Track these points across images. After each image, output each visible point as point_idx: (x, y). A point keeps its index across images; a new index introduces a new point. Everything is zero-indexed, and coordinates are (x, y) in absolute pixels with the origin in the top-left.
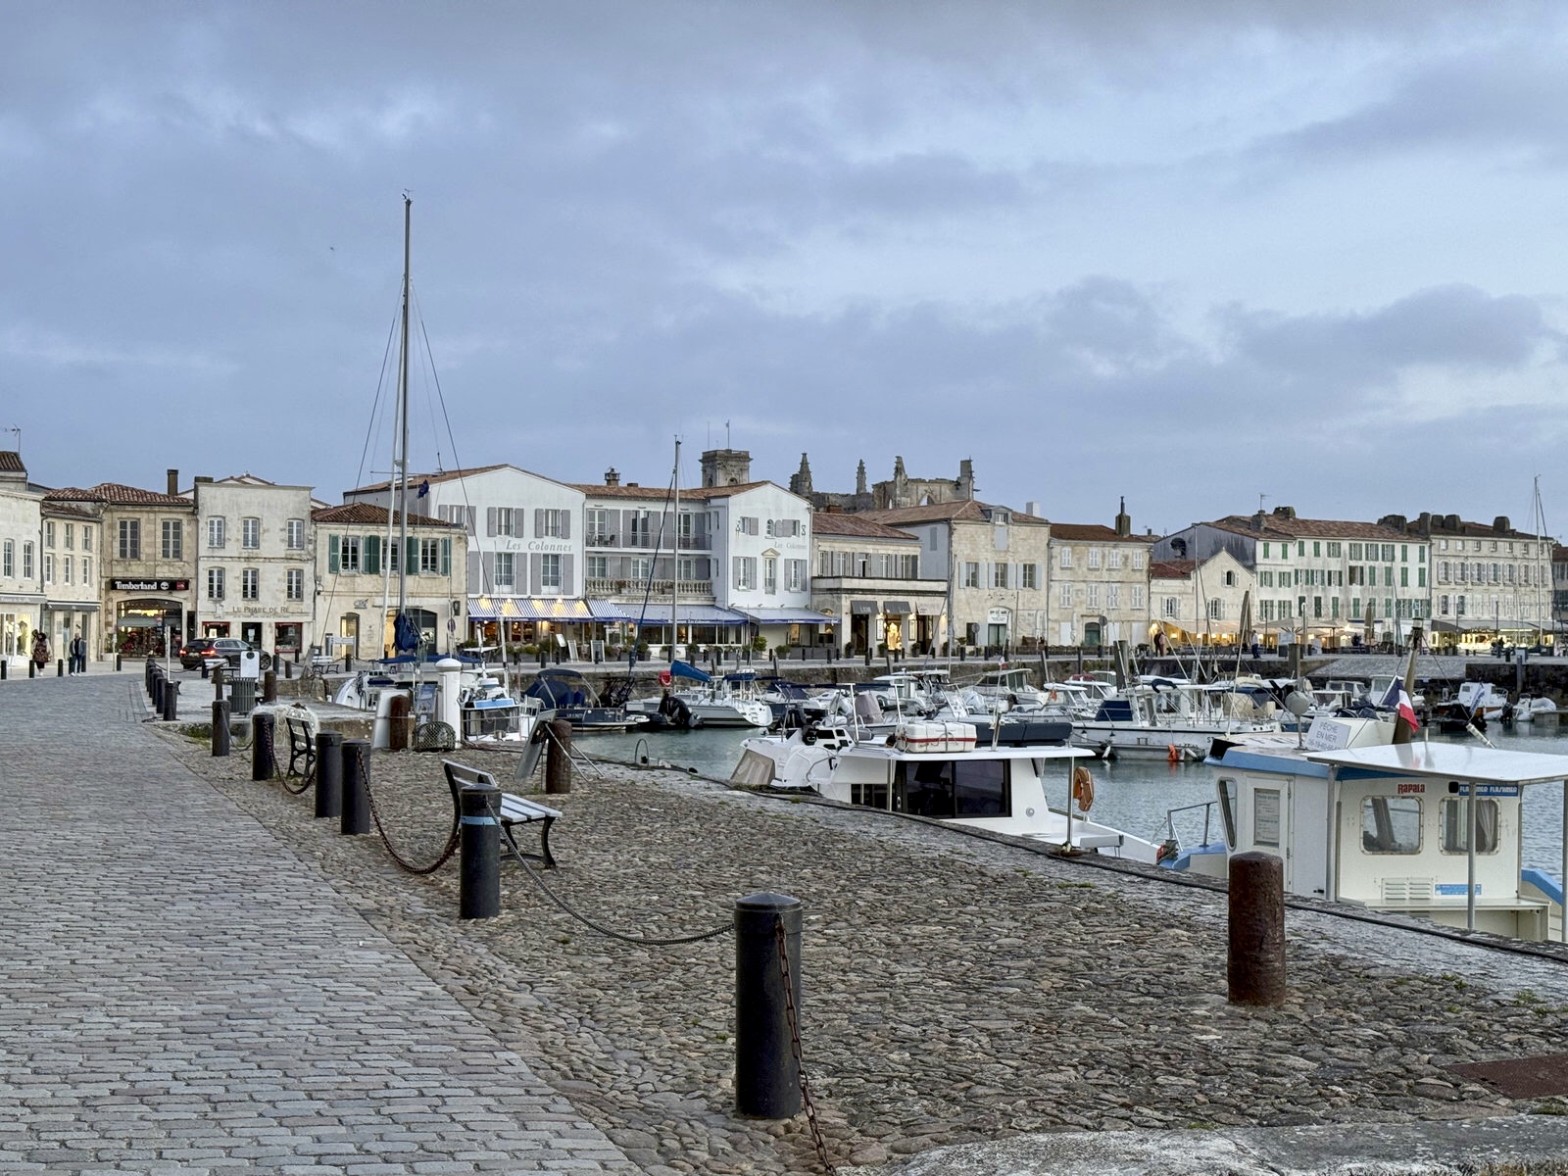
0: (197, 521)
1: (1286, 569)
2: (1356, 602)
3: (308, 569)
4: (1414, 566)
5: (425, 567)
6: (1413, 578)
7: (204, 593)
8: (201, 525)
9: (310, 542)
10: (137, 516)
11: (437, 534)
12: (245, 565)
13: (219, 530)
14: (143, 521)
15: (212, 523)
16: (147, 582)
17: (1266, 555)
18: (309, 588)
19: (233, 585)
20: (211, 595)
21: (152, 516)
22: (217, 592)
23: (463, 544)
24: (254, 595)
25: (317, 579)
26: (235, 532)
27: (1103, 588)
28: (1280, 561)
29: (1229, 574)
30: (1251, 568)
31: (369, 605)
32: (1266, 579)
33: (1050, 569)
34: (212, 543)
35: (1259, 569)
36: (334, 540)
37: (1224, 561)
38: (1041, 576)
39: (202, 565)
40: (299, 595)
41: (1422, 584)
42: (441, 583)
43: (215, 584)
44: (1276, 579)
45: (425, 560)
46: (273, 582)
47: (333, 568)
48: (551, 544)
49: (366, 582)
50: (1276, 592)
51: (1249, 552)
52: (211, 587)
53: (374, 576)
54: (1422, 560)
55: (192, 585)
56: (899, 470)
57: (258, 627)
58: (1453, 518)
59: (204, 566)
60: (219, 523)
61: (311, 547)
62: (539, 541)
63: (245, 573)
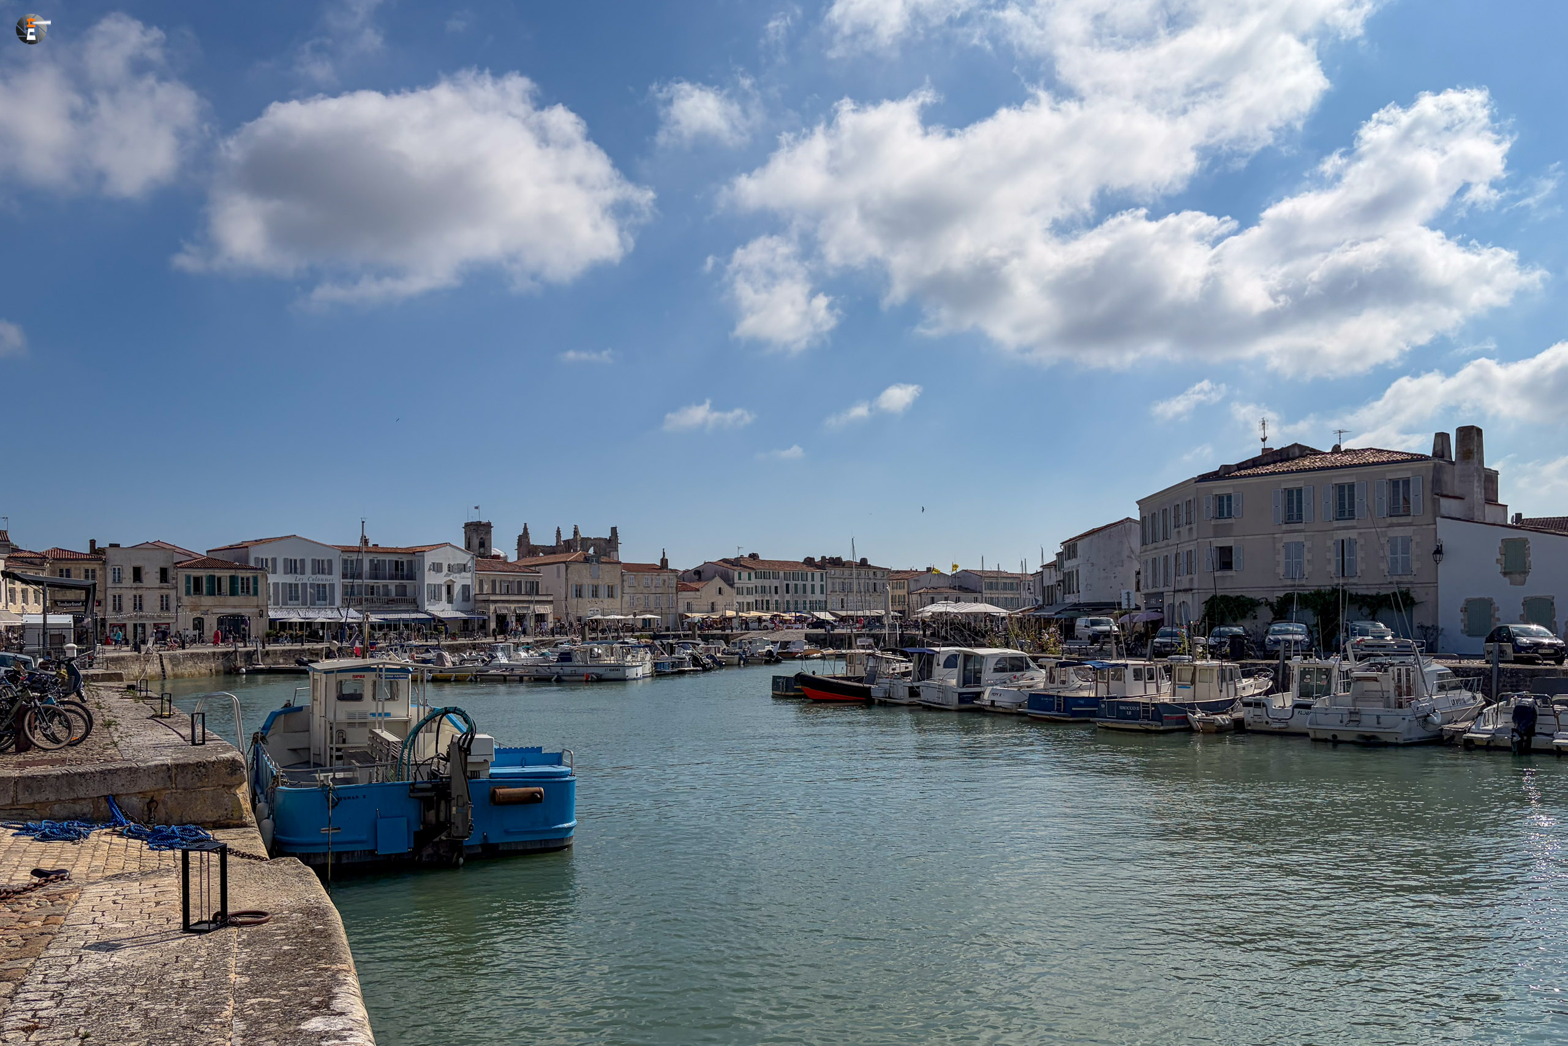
0: (106, 569)
1: (750, 586)
2: (788, 602)
3: (172, 594)
4: (818, 583)
5: (243, 592)
6: (818, 590)
7: (110, 608)
8: (108, 570)
9: (174, 578)
10: (69, 566)
11: (249, 574)
12: (134, 592)
13: (119, 573)
14: (73, 569)
15: (114, 569)
16: (75, 602)
17: (740, 579)
18: (173, 604)
19: (128, 604)
20: (114, 609)
21: (78, 566)
22: (118, 608)
23: (264, 579)
24: (141, 608)
25: (178, 599)
26: (128, 574)
27: (652, 597)
28: (747, 581)
29: (720, 589)
30: (732, 585)
31: (209, 612)
32: (739, 592)
33: (623, 587)
34: (114, 580)
35: (736, 585)
36: (188, 578)
37: (718, 582)
38: (618, 592)
39: (108, 593)
40: (167, 609)
41: (822, 593)
42: (253, 600)
43: (117, 603)
44: (745, 591)
45: (242, 588)
46: (151, 602)
47: (188, 593)
48: (322, 579)
49: (207, 601)
50: (745, 597)
51: (731, 577)
52: (115, 604)
53: (213, 597)
54: (822, 580)
55: (103, 603)
56: (576, 533)
57: (143, 626)
58: (839, 559)
59: (110, 593)
60: (119, 569)
61: (174, 581)
62: (314, 576)
63: (135, 596)
